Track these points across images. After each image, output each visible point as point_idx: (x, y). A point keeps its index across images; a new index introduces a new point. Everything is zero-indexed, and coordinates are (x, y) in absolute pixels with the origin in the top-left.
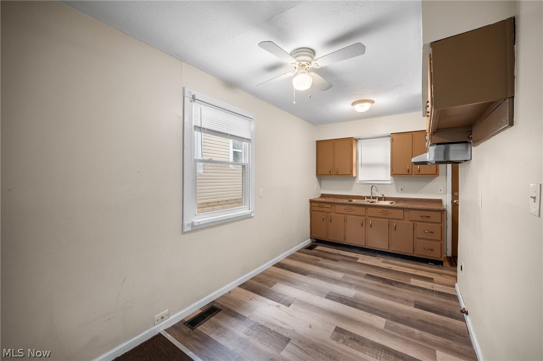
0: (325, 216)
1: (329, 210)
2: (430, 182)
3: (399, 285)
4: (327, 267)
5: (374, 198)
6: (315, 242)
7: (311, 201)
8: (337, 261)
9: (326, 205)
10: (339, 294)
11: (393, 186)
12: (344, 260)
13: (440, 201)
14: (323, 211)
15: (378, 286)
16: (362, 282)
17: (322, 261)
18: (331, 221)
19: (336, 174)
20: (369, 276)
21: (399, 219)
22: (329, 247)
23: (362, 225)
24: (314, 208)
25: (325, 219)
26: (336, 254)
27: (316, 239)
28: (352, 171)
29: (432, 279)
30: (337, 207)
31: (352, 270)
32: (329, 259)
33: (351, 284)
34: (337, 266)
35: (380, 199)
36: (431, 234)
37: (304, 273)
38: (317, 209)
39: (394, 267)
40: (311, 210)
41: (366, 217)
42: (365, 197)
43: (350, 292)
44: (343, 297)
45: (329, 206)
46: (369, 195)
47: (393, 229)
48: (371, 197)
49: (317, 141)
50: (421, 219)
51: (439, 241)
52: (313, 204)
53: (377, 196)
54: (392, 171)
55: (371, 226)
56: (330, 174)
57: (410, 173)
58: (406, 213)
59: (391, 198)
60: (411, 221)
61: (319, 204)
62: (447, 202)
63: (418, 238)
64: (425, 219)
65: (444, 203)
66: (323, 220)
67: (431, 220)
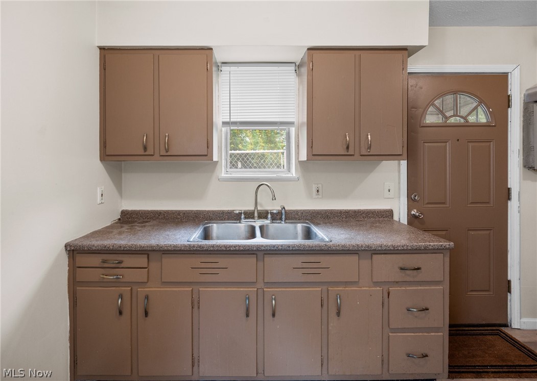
0: (127, 297)
1: (141, 275)
5: (263, 215)
7: (74, 251)
9: (129, 261)
11: (300, 185)
13: (390, 214)
14: (116, 283)
18: (146, 314)
19: (163, 153)
21: (347, 283)
23: (247, 315)
24: (82, 275)
25: (126, 311)
28: (209, 145)
35: (278, 216)
36: (423, 314)
38: (96, 275)
40: (74, 283)
41: (260, 285)
42: (240, 213)
45: (142, 261)
46: (250, 209)
47: (333, 311)
48: (256, 214)
49: (102, 49)
50: (399, 276)
51: (437, 330)
52: (82, 260)
53: (268, 208)
54: (310, 146)
55: (274, 315)
56: (146, 153)
57: (351, 152)
58: (365, 263)
59: (297, 212)
60: (376, 284)
61: (105, 257)
62: (401, 214)
63: (395, 330)
64: (410, 276)
65: (396, 218)
66: (121, 313)
67: (421, 276)
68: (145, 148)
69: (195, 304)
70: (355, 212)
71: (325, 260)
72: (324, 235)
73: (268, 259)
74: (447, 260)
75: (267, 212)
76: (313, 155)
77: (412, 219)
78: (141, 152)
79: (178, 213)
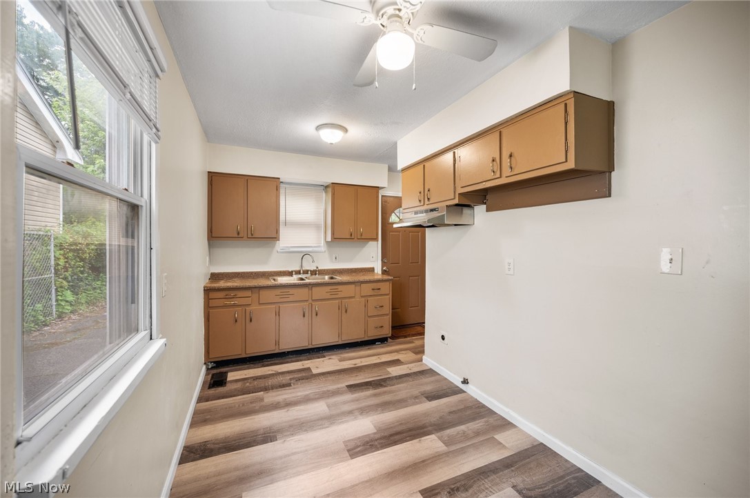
1: (247, 301)
2: (364, 247)
3: (388, 382)
4: (288, 404)
5: (306, 272)
6: (212, 368)
7: (208, 290)
8: (289, 385)
9: (240, 294)
10: (359, 438)
11: (327, 255)
12: (299, 379)
13: (372, 270)
14: (234, 305)
15: (375, 395)
16: (357, 400)
17: (270, 397)
18: (251, 320)
19: (249, 236)
20: (352, 388)
21: (350, 298)
22: (249, 368)
23: (304, 316)
24: (212, 303)
26: (272, 375)
27: (214, 362)
28: (278, 232)
29: (398, 360)
30: (263, 293)
31: (325, 389)
32: (273, 388)
33: (350, 412)
34: (299, 394)
35: (314, 273)
36: (381, 308)
37: (267, 437)
38: (221, 302)
39: (359, 362)
41: (310, 301)
42: (292, 272)
43: (365, 425)
44: (368, 439)
45: (248, 293)
46: (298, 269)
47: (344, 311)
48: (302, 272)
49: (208, 172)
50: (372, 293)
51: (387, 315)
52: (212, 295)
53: (308, 269)
54: (333, 234)
55: (317, 315)
56: (238, 236)
57: (353, 237)
58: (358, 288)
59: (324, 270)
60: (362, 297)
61: (227, 292)
62: (378, 270)
63: (369, 317)
64: (376, 292)
65: (376, 271)
66: (236, 321)
67: (381, 292)
68: (238, 234)
69: (278, 314)
70: (355, 269)
71: (340, 288)
72: (339, 278)
73: (314, 289)
74: (391, 284)
75: (308, 271)
76: (334, 238)
77: (384, 272)
78: (237, 236)
79: (252, 273)
